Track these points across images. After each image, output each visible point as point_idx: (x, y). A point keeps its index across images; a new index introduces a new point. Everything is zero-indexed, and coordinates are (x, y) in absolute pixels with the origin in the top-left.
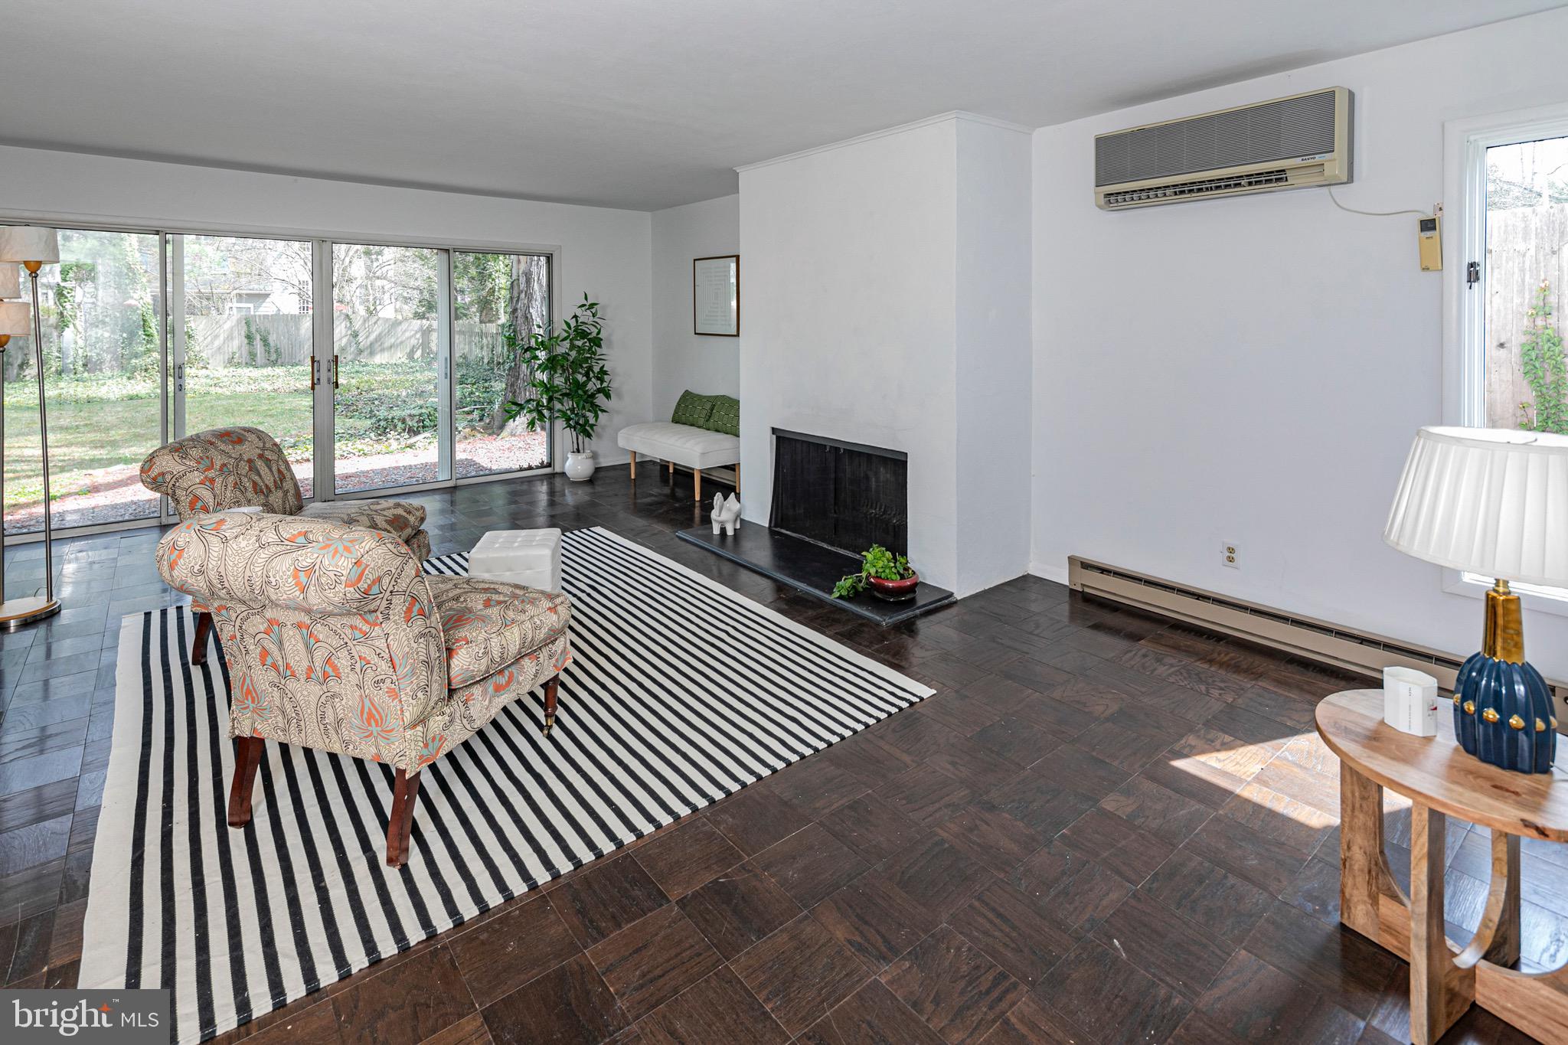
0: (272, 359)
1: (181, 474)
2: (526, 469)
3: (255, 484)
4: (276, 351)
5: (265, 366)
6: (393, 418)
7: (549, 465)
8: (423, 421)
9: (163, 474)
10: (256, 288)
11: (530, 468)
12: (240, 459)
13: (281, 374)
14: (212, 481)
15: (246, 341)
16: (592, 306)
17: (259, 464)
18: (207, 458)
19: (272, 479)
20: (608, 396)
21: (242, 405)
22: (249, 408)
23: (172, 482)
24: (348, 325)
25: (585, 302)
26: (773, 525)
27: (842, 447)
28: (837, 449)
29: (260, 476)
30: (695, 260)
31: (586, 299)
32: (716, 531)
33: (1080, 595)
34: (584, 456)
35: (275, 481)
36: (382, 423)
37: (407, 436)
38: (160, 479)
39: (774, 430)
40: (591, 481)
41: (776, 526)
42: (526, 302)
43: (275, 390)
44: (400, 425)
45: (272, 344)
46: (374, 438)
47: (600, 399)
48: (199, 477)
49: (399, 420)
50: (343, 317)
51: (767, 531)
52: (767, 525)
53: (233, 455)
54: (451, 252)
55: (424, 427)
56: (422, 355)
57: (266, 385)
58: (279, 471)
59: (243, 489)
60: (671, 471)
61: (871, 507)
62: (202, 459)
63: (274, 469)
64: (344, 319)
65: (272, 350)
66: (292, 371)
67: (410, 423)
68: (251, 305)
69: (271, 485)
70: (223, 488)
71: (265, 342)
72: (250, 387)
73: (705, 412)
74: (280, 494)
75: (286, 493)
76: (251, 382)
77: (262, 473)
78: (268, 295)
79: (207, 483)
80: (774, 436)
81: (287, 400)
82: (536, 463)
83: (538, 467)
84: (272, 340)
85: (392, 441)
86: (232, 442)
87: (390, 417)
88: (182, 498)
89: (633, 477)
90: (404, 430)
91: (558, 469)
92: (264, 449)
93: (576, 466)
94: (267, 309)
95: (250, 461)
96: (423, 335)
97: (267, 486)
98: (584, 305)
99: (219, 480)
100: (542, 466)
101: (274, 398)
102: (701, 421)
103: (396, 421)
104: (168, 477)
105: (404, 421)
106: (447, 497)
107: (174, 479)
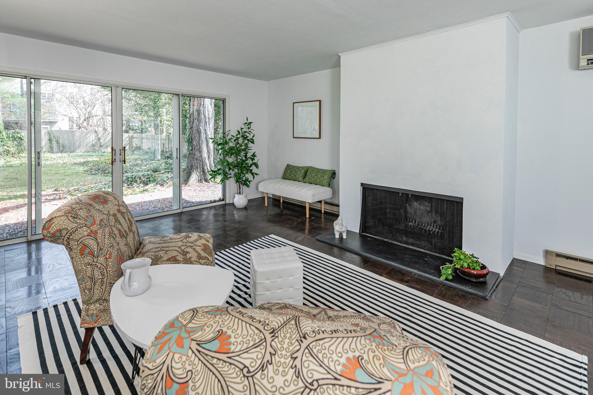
0: (61, 149)
1: (74, 230)
2: (213, 202)
3: (120, 231)
4: (63, 146)
5: (57, 152)
6: (135, 177)
7: (223, 200)
8: (149, 178)
9: (60, 231)
10: (52, 119)
11: (215, 201)
12: (108, 215)
13: (66, 156)
14: (96, 233)
15: (49, 142)
16: (250, 123)
17: (119, 216)
18: (91, 216)
19: (127, 225)
20: (257, 167)
21: (51, 170)
22: (55, 172)
23: (67, 236)
24: (96, 135)
25: (247, 122)
26: (361, 232)
27: (410, 193)
28: (407, 195)
29: (121, 225)
30: (294, 103)
31: (247, 120)
32: (337, 236)
33: (555, 270)
34: (243, 196)
35: (129, 227)
36: (130, 179)
37: (143, 186)
38: (58, 234)
39: (362, 184)
40: (245, 208)
41: (362, 232)
42: (198, 123)
43: (64, 163)
44: (138, 180)
45: (61, 143)
46: (126, 186)
47: (253, 168)
48: (86, 231)
49: (138, 178)
50: (93, 131)
51: (358, 234)
52: (358, 232)
53: (105, 212)
54: (180, 96)
55: (149, 181)
56: (129, 148)
57: (59, 161)
58: (129, 220)
59: (115, 237)
60: (281, 202)
61: (409, 222)
62: (88, 217)
63: (126, 218)
64: (94, 133)
65: (61, 146)
66: (71, 155)
67: (143, 179)
68: (49, 127)
69: (127, 230)
70: (103, 237)
71: (57, 142)
72: (52, 162)
73: (301, 174)
74: (132, 235)
75: (134, 233)
76: (52, 159)
77: (122, 222)
78: (56, 122)
79: (93, 235)
80: (362, 187)
81: (72, 168)
82: (217, 199)
83: (218, 201)
84: (61, 141)
85: (135, 188)
86: (101, 202)
87: (134, 177)
88: (75, 247)
89: (266, 205)
90: (141, 182)
91: (227, 202)
92: (119, 205)
93: (240, 201)
94: (55, 128)
95: (114, 215)
96: (129, 139)
97: (125, 231)
98: (246, 123)
99: (100, 232)
100: (220, 200)
101: (65, 167)
102: (301, 179)
103: (137, 178)
104: (64, 233)
105: (140, 178)
106: (177, 218)
107: (69, 234)
